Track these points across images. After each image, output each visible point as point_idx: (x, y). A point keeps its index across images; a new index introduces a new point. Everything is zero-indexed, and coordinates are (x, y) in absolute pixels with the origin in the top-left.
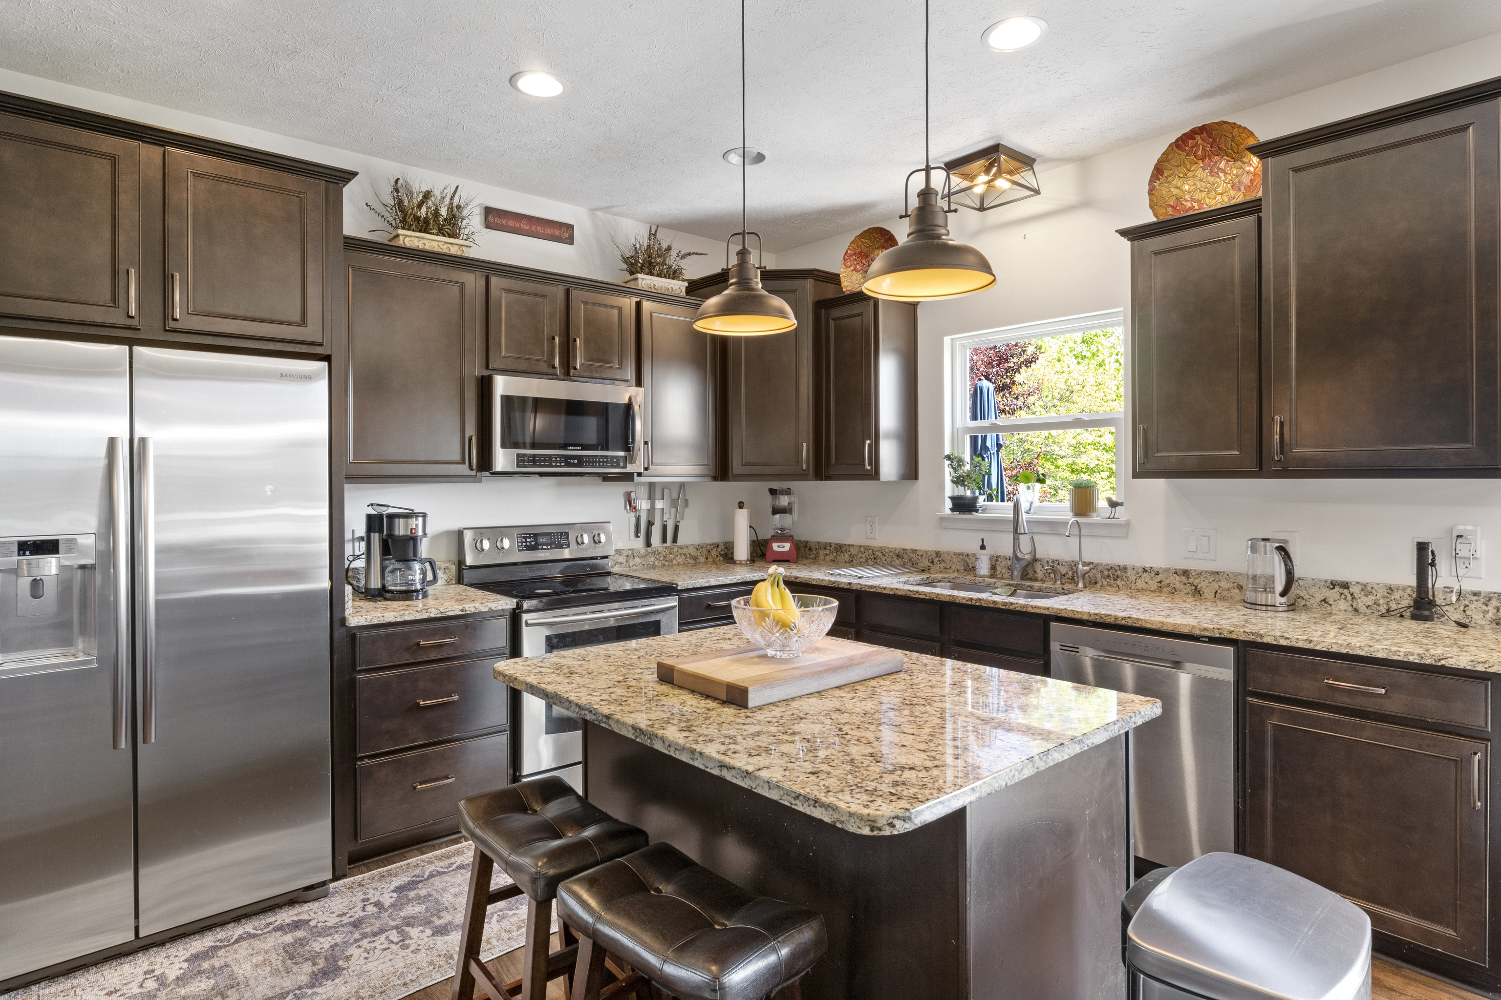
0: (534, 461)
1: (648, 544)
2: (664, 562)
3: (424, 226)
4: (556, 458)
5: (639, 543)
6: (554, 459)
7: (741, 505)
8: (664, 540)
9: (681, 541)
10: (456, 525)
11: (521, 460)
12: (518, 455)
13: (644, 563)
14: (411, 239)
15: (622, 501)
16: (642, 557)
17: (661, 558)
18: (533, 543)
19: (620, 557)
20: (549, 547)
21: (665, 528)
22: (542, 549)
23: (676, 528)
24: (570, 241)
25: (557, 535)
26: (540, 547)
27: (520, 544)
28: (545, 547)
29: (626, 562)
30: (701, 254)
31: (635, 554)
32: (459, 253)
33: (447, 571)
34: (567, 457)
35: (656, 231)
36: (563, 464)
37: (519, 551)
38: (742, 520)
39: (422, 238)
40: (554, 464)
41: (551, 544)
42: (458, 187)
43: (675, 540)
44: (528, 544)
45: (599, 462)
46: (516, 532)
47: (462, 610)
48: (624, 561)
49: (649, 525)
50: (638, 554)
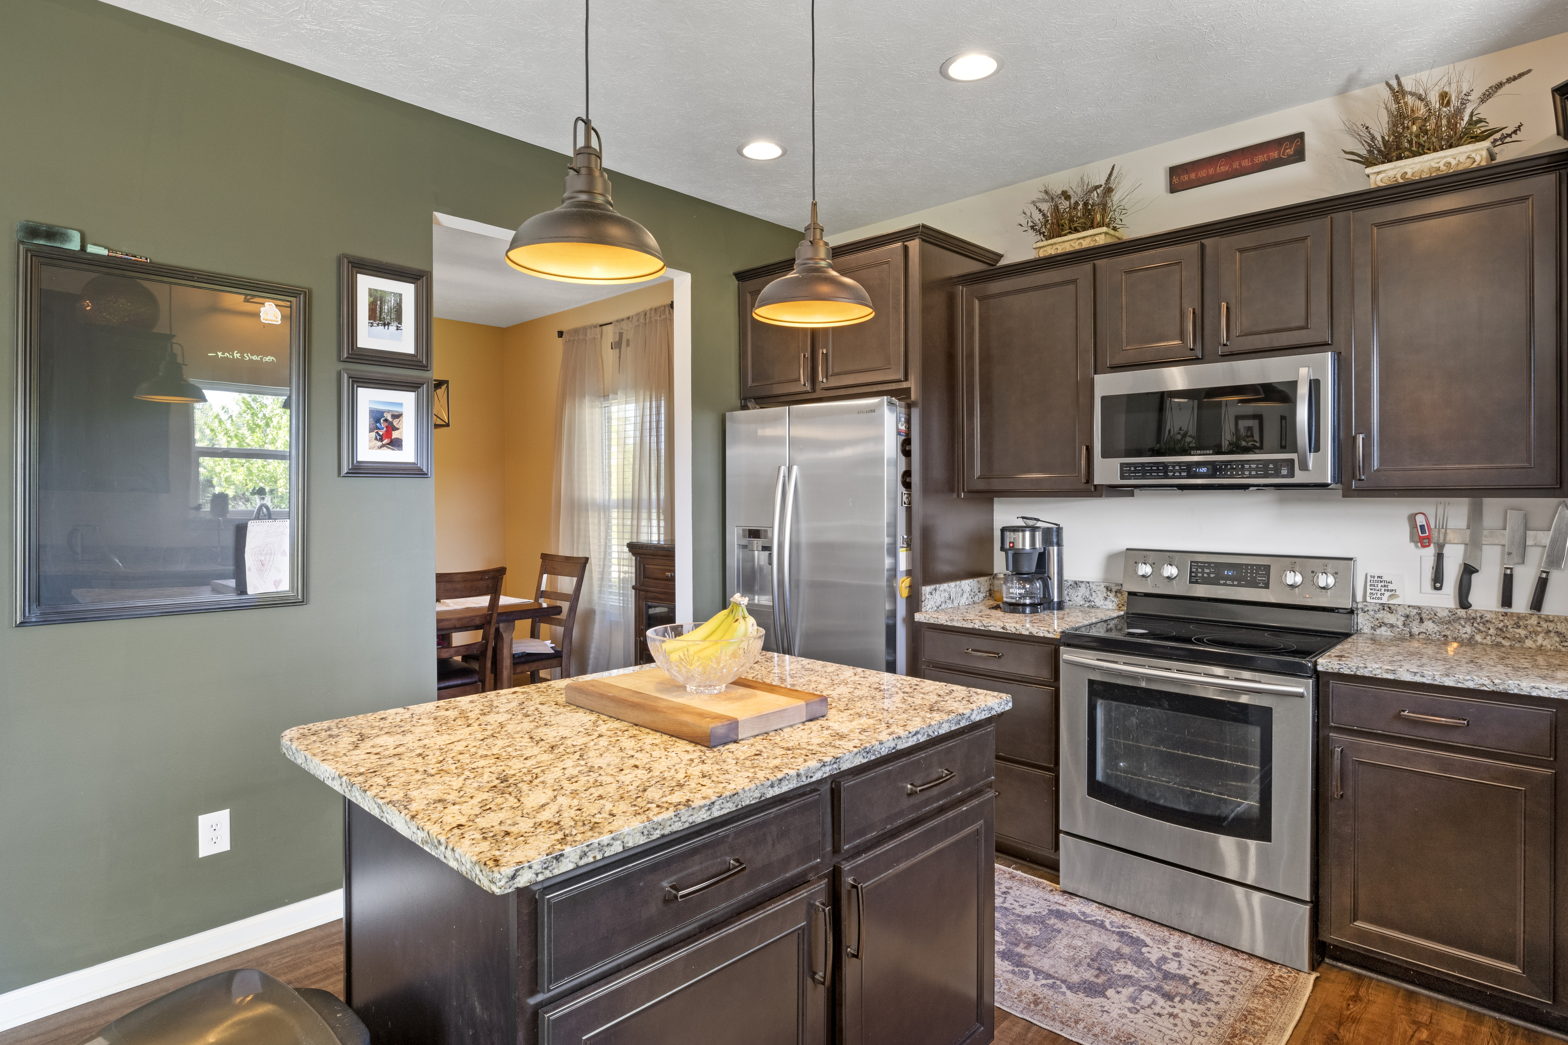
0: (1144, 471)
1: (1464, 603)
2: (1499, 639)
3: (1062, 230)
4: (1173, 467)
5: (1447, 599)
6: (1171, 468)
8: (1507, 600)
9: (1551, 607)
11: (1126, 471)
12: (1122, 465)
13: (1448, 633)
15: (1405, 530)
16: (1442, 623)
17: (1492, 631)
18: (1212, 576)
19: (1389, 615)
20: (1236, 583)
21: (1508, 582)
22: (1225, 584)
23: (1541, 585)
24: (1298, 156)
25: (1252, 569)
26: (1222, 582)
27: (1193, 574)
28: (1228, 582)
29: (1404, 625)
30: (1521, 75)
31: (1424, 616)
32: (1092, 244)
33: (1119, 595)
34: (1189, 465)
35: (1399, 84)
36: (1184, 474)
37: (1190, 582)
39: (1055, 244)
40: (1171, 474)
41: (1239, 580)
42: (1113, 167)
43: (1537, 603)
44: (1205, 575)
45: (1250, 469)
46: (1189, 559)
47: (1003, 628)
48: (1400, 624)
49: (1468, 571)
50: (1433, 616)
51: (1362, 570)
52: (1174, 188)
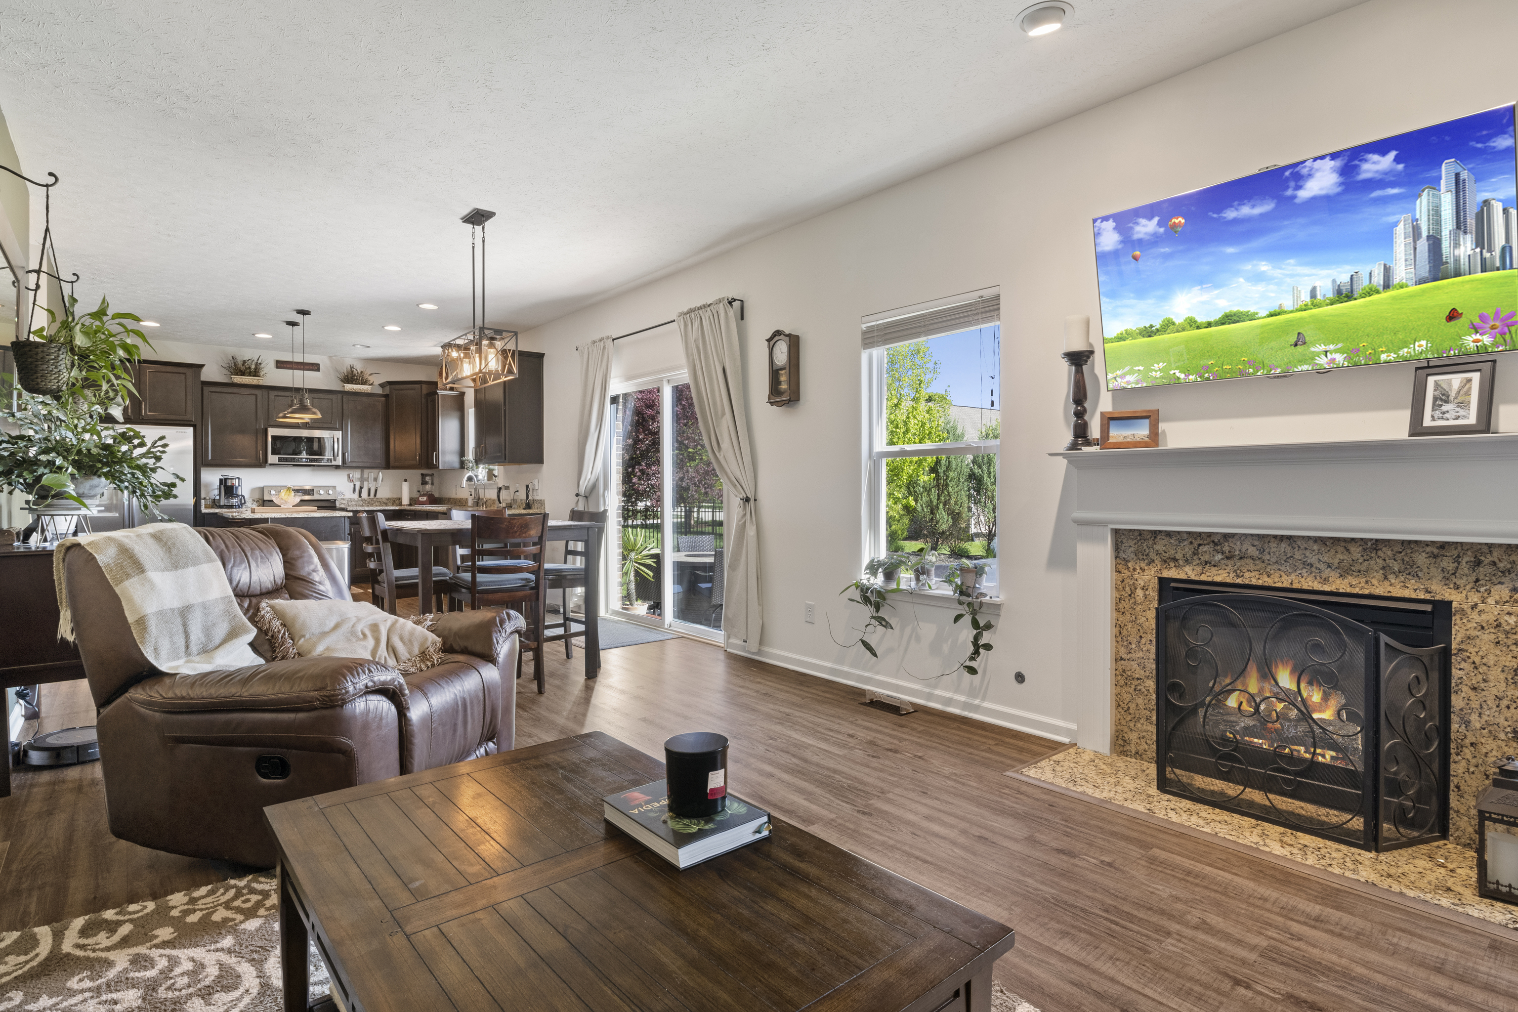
0: (286, 460)
1: (360, 496)
3: (243, 374)
5: (356, 496)
6: (296, 459)
7: (406, 480)
8: (369, 495)
9: (378, 496)
10: (262, 485)
11: (280, 460)
12: (279, 457)
13: (358, 504)
14: (238, 379)
15: (346, 478)
16: (357, 501)
17: (367, 502)
19: (344, 501)
21: (369, 490)
23: (376, 490)
24: (318, 370)
25: (309, 490)
32: (259, 383)
38: (405, 487)
39: (241, 379)
40: (296, 461)
41: (306, 494)
42: (263, 355)
43: (375, 495)
48: (346, 503)
49: (361, 488)
50: (354, 500)
51: (338, 489)
52: (277, 367)
